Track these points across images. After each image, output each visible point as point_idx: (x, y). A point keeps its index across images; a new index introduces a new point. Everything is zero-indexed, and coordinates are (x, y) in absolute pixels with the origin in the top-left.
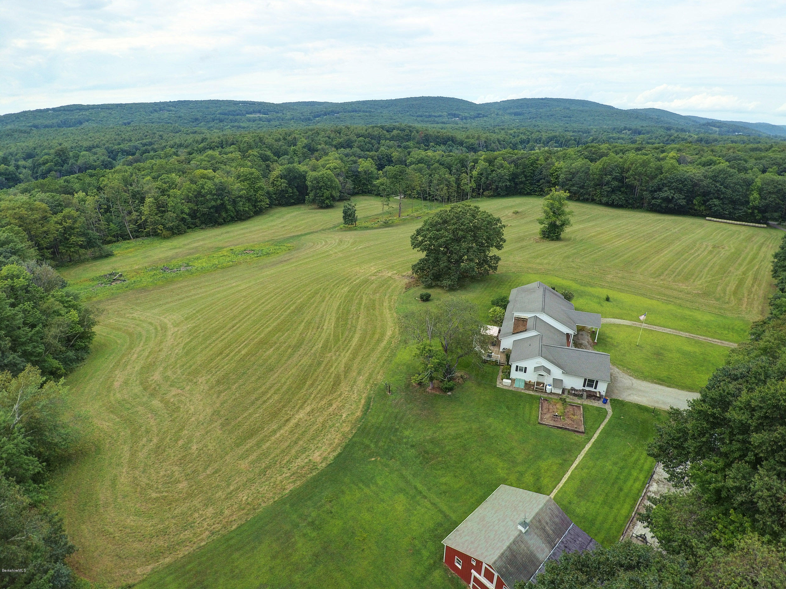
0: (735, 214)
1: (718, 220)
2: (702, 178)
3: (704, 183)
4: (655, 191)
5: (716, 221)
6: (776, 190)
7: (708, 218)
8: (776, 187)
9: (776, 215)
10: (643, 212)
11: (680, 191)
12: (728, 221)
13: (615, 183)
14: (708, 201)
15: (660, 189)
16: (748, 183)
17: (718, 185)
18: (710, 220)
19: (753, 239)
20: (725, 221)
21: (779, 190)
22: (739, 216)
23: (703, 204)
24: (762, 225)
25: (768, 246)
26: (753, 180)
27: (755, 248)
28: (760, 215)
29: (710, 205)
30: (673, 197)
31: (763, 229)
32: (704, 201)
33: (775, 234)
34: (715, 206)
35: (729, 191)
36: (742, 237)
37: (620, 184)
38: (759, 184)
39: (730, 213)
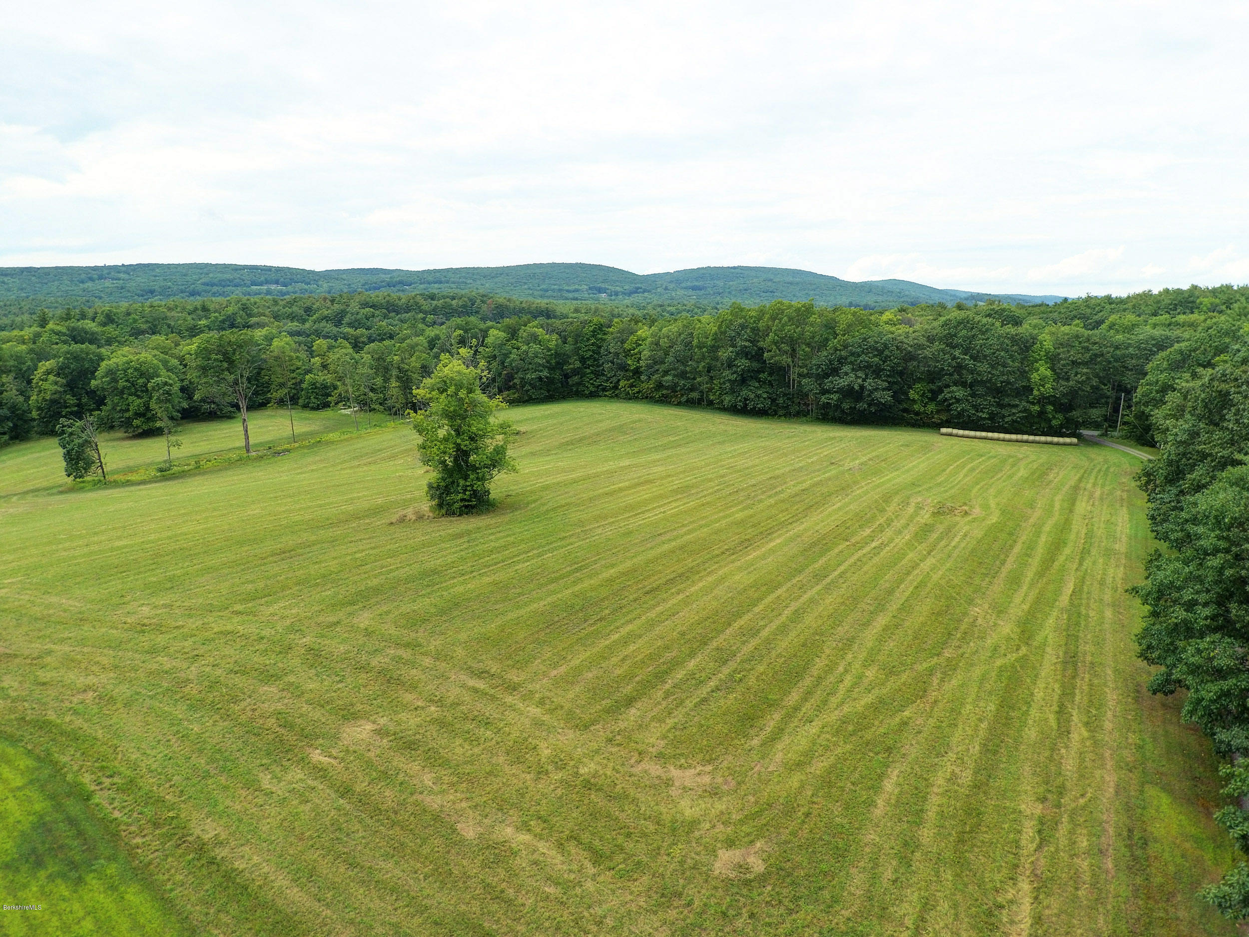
0: (1004, 417)
1: (967, 432)
2: (923, 341)
3: (927, 353)
4: (827, 376)
5: (962, 436)
6: (1087, 356)
7: (944, 430)
8: (1087, 349)
9: (1096, 413)
10: (807, 422)
11: (877, 372)
12: (990, 435)
13: (743, 363)
14: (941, 391)
15: (835, 372)
16: (1026, 346)
17: (957, 353)
18: (950, 435)
19: (1051, 476)
20: (984, 434)
21: (1096, 355)
22: (1013, 421)
23: (932, 399)
24: (1068, 440)
25: (1091, 496)
26: (1034, 338)
27: (1057, 506)
28: (1060, 416)
29: (946, 400)
30: (862, 387)
31: (1070, 449)
32: (931, 391)
33: (1101, 459)
34: (958, 401)
35: (983, 367)
36: (1023, 472)
37: (755, 365)
38: (1048, 345)
39: (992, 417)
